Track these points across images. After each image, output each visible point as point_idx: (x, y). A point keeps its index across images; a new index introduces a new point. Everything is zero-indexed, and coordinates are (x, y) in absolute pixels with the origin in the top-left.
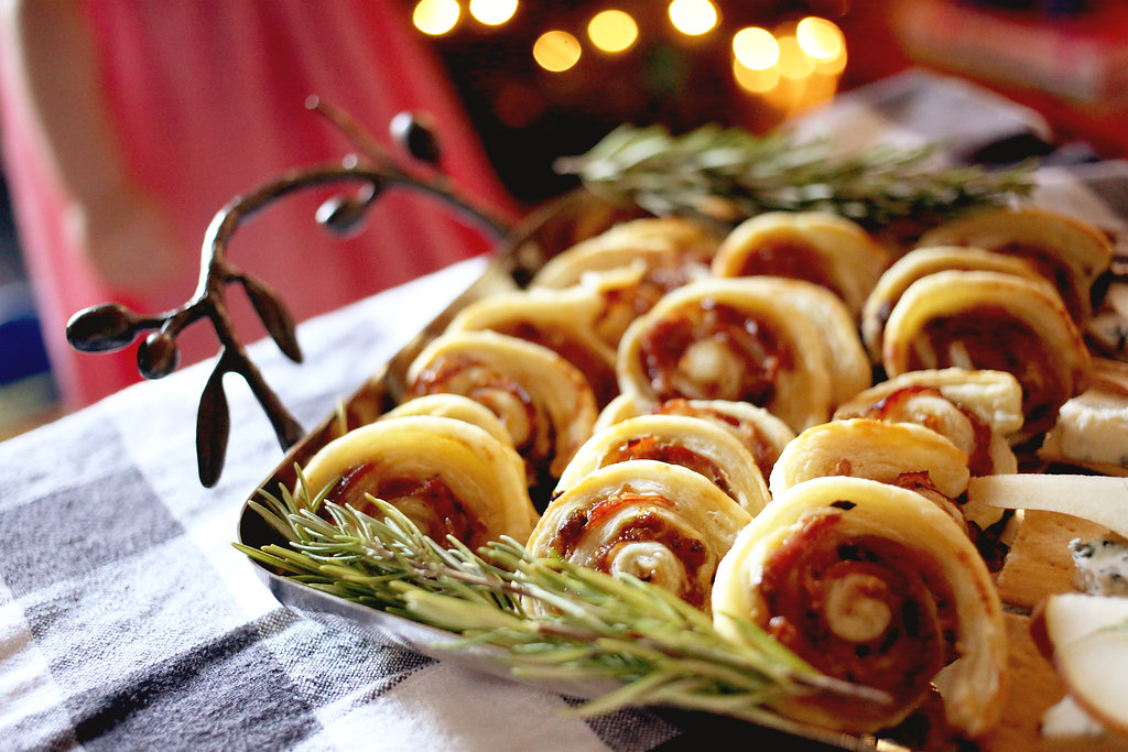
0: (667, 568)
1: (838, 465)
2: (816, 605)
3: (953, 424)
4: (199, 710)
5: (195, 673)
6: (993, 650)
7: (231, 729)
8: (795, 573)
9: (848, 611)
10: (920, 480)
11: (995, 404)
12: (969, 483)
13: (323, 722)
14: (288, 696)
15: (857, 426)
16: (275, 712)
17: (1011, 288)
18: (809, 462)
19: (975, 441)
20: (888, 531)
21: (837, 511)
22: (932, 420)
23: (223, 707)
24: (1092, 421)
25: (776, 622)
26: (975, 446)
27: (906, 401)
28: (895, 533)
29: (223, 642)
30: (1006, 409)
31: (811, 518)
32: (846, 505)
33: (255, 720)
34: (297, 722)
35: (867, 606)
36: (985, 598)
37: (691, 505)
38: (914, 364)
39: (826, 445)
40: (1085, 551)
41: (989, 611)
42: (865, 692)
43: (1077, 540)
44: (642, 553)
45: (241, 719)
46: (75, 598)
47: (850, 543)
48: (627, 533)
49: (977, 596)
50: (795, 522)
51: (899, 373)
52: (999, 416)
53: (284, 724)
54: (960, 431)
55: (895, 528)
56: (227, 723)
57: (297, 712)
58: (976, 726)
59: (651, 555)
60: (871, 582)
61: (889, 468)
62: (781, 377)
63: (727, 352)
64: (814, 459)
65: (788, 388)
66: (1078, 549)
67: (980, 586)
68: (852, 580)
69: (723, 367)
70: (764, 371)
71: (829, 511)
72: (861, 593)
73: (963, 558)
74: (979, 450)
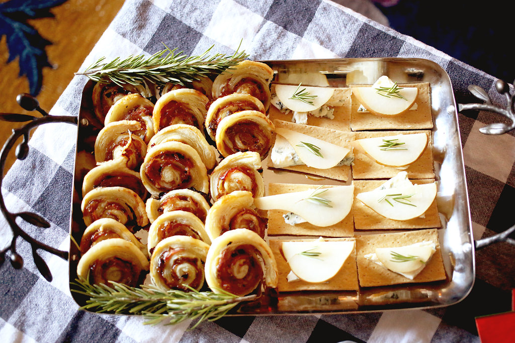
0: (191, 269)
1: (222, 220)
2: (232, 275)
4: (87, 337)
5: (77, 326)
6: (273, 266)
7: (99, 340)
8: (224, 269)
9: (239, 272)
11: (254, 164)
12: (254, 201)
13: (120, 329)
14: (107, 324)
16: (107, 330)
21: (229, 246)
22: (239, 181)
23: (92, 334)
25: (225, 285)
27: (230, 175)
29: (78, 314)
31: (223, 251)
32: (230, 243)
33: (103, 335)
34: (114, 331)
35: (243, 268)
36: (268, 254)
37: (189, 248)
40: (287, 218)
41: (270, 257)
43: (285, 215)
44: (183, 268)
45: (99, 336)
46: (24, 314)
47: (234, 252)
48: (177, 262)
49: (266, 253)
50: (219, 254)
53: (111, 333)
56: (97, 338)
57: (112, 328)
59: (185, 268)
60: (242, 261)
62: (191, 171)
63: (174, 170)
64: (215, 222)
65: (194, 173)
66: (286, 217)
67: (267, 251)
68: (238, 264)
69: (174, 175)
70: (186, 172)
71: (226, 247)
72: (241, 266)
73: (261, 245)
74: (253, 183)
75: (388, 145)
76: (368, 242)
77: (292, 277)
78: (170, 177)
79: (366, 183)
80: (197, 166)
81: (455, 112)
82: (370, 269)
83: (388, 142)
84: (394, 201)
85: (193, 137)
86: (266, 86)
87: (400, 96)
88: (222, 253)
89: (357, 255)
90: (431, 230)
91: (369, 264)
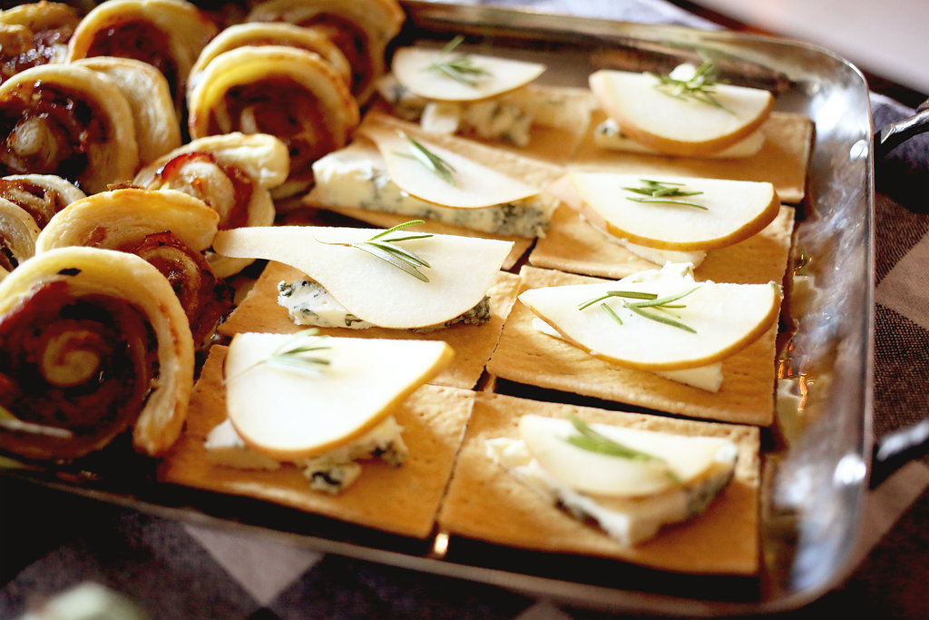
1: (91, 232)
3: (214, 184)
6: (177, 383)
9: (60, 361)
10: (164, 239)
11: (260, 163)
12: (216, 235)
15: (116, 196)
17: (292, 59)
18: (65, 232)
19: (235, 198)
20: (110, 290)
21: (63, 278)
22: (198, 182)
24: (334, 176)
26: (235, 202)
27: (181, 167)
28: (116, 291)
30: (270, 167)
31: (40, 284)
32: (73, 272)
35: (77, 357)
36: (176, 342)
38: (213, 129)
39: (85, 215)
40: (287, 291)
41: (178, 352)
42: (49, 431)
43: (283, 283)
47: (73, 303)
49: (172, 340)
51: (199, 136)
52: (264, 173)
54: (221, 191)
55: (116, 288)
58: (151, 447)
60: (84, 336)
61: (142, 229)
62: (94, 148)
63: (48, 129)
64: (71, 228)
65: (99, 156)
66: (283, 290)
67: (174, 332)
68: (65, 337)
69: (44, 143)
70: (79, 143)
71: (56, 278)
72: (74, 345)
73: (163, 309)
74: (237, 205)
75: (649, 193)
76: (515, 420)
77: (221, 438)
78: (30, 141)
79: (566, 279)
80: (116, 142)
81: (866, 161)
82: (493, 493)
83: (653, 183)
84: (629, 311)
85: (141, 90)
86: (377, 51)
87: (716, 103)
88: (34, 288)
89: (464, 443)
90: (736, 430)
91: (495, 478)
